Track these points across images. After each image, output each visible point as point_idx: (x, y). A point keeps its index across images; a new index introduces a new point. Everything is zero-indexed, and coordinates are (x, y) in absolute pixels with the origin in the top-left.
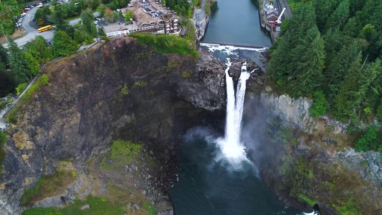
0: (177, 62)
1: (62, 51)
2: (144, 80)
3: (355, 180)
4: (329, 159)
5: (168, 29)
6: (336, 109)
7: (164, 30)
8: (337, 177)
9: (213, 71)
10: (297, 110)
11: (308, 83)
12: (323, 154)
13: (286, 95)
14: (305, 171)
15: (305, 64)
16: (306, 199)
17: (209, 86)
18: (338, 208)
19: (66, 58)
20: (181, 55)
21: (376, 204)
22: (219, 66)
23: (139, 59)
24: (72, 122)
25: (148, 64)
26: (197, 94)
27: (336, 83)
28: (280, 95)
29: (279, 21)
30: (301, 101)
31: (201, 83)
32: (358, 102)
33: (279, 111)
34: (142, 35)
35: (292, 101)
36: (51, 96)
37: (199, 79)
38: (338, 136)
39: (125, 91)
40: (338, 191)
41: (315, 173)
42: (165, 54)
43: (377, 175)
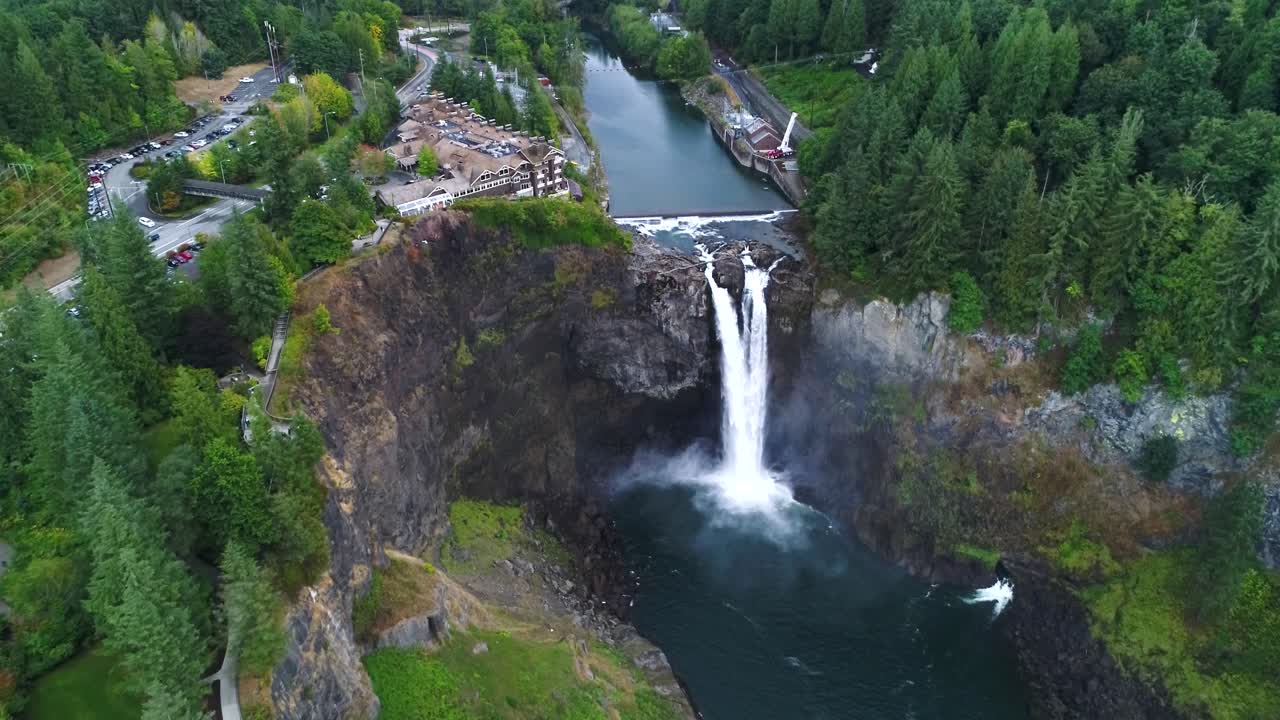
0: (577, 268)
1: (323, 252)
2: (497, 326)
3: (1074, 470)
4: (1009, 435)
5: (541, 185)
6: (1006, 306)
7: (531, 188)
8: (1034, 475)
9: (676, 278)
10: (912, 332)
11: (936, 256)
12: (993, 425)
13: (882, 301)
14: (959, 481)
15: (922, 213)
16: (972, 552)
17: (666, 320)
18: (1053, 552)
19: (337, 268)
20: (587, 245)
21: (1131, 512)
22: (686, 265)
23: (485, 266)
24: (381, 438)
25: (504, 280)
26: (631, 352)
27: (994, 247)
28: (863, 303)
29: (784, 148)
30: (921, 305)
31: (643, 320)
32: (1051, 274)
33: (865, 347)
34: (486, 203)
35: (899, 310)
36: (334, 365)
37: (638, 305)
38: (1019, 370)
39: (464, 357)
40: (1044, 509)
41: (983, 478)
42: (545, 250)
43: (1117, 443)
